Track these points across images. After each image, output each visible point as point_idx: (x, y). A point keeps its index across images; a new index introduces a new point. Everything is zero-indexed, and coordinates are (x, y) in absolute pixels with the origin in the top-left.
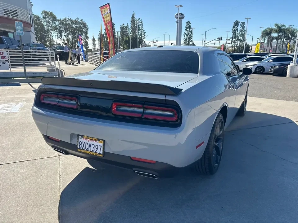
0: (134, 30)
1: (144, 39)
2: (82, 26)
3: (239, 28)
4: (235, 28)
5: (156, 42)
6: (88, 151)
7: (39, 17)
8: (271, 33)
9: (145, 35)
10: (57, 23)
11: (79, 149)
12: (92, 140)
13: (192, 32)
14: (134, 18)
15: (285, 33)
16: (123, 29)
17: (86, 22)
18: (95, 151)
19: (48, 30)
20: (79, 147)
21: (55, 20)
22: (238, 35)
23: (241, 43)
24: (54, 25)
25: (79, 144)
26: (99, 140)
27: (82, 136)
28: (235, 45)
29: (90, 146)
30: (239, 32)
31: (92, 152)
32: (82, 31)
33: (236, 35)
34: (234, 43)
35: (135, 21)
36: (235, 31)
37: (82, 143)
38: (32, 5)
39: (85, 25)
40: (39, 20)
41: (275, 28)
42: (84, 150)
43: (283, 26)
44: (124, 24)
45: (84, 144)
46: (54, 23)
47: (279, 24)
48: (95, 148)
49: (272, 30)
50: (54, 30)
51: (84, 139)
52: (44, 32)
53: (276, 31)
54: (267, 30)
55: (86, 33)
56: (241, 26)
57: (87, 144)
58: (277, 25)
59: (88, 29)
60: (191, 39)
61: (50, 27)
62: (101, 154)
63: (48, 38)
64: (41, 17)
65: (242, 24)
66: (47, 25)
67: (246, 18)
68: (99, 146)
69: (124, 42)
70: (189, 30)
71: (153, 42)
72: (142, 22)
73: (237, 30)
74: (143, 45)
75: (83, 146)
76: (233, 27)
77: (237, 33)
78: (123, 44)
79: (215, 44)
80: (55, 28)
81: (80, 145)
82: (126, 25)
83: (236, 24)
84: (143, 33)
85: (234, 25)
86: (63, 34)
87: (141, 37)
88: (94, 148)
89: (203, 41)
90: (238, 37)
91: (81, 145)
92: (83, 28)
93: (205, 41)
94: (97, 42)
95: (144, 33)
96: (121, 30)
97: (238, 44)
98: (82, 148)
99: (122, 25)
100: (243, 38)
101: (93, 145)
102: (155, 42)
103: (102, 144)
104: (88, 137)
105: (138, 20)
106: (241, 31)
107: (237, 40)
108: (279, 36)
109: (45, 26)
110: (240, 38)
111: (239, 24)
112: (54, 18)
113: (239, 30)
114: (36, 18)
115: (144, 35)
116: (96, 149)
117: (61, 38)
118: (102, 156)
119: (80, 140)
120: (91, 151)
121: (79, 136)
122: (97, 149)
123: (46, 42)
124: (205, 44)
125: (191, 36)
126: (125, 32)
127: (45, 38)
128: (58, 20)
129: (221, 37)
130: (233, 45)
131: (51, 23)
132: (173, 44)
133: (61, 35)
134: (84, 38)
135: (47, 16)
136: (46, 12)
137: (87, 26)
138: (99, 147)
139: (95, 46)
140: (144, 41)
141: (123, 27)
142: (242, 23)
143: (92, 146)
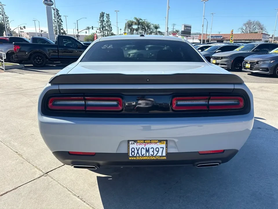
1: (8, 25)
3: (105, 19)
4: (102, 19)
5: (24, 28)
6: (145, 156)
8: (132, 25)
11: (131, 157)
12: (150, 143)
13: (61, 20)
15: (142, 25)
18: (154, 155)
20: (130, 155)
22: (105, 26)
23: (108, 33)
25: (130, 152)
26: (160, 141)
27: (135, 141)
28: (104, 34)
29: (147, 151)
30: (105, 23)
31: (151, 156)
33: (103, 25)
34: (102, 32)
36: (102, 21)
37: (136, 149)
41: (135, 21)
42: (139, 156)
43: (140, 19)
45: (138, 151)
47: (138, 18)
48: (155, 151)
49: (132, 22)
51: (138, 144)
53: (136, 24)
54: (129, 22)
56: (107, 17)
57: (143, 149)
58: (136, 18)
60: (61, 27)
62: (164, 156)
65: (107, 16)
67: (115, 11)
68: (161, 148)
70: (58, 18)
71: (20, 28)
73: (104, 21)
75: (138, 153)
76: (100, 18)
77: (104, 23)
79: (86, 33)
81: (132, 152)
83: (102, 15)
85: (100, 16)
88: (153, 152)
89: (76, 30)
90: (105, 27)
91: (134, 152)
93: (78, 30)
95: (7, 18)
97: (106, 33)
98: (135, 155)
100: (109, 28)
101: (151, 148)
102: (23, 29)
103: (164, 145)
104: (145, 141)
106: (107, 22)
107: (105, 30)
108: (138, 28)
110: (107, 28)
111: (105, 15)
113: (105, 21)
115: (7, 21)
116: (155, 153)
118: (165, 158)
119: (131, 146)
120: (149, 156)
121: (130, 142)
122: (158, 151)
124: (78, 33)
125: (61, 24)
129: (92, 27)
130: (102, 34)
132: (43, 31)
138: (161, 150)
140: (8, 27)
142: (107, 14)
143: (151, 150)
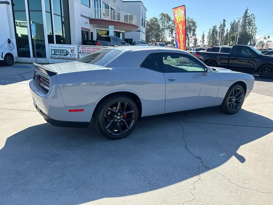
0: (244, 26)
1: (254, 35)
2: (191, 24)
5: (268, 38)
7: (157, 19)
9: (256, 31)
10: (171, 23)
14: (247, 13)
16: (233, 26)
17: (195, 21)
19: (163, 29)
21: (169, 21)
24: (168, 24)
32: (190, 29)
35: (248, 17)
38: (147, 10)
39: (194, 24)
40: (157, 21)
44: (235, 21)
46: (168, 23)
50: (167, 29)
52: (159, 31)
55: (194, 30)
59: (196, 27)
61: (165, 27)
63: (162, 36)
64: (159, 18)
66: (162, 25)
69: (232, 38)
72: (254, 18)
74: (253, 41)
78: (230, 41)
80: (169, 27)
82: (237, 21)
84: (254, 29)
86: (174, 32)
87: (251, 33)
92: (192, 27)
94: (206, 39)
95: (256, 29)
96: (231, 27)
99: (233, 22)
102: (266, 39)
105: (251, 15)
109: (161, 26)
112: (169, 19)
114: (155, 20)
117: (172, 35)
123: (159, 39)
126: (235, 29)
127: (159, 36)
128: (172, 21)
131: (166, 23)
133: (172, 33)
134: (192, 35)
135: (163, 18)
136: (163, 15)
137: (196, 24)
139: (203, 43)
140: (254, 37)
141: (234, 23)
